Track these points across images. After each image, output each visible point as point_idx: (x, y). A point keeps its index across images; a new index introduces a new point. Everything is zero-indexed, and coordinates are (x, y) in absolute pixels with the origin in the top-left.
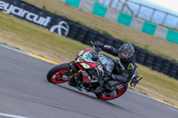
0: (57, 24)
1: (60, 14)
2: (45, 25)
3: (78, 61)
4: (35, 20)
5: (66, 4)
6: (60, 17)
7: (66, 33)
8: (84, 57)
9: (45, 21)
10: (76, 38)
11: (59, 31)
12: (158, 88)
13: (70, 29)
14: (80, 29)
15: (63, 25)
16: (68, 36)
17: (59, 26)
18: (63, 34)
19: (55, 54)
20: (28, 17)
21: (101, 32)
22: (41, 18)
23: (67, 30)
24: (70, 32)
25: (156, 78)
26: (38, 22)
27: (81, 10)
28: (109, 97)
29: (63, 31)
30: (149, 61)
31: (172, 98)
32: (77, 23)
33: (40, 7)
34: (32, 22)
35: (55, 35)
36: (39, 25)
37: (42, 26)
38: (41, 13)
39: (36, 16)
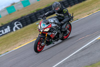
0: (14, 26)
1: (11, 21)
2: (9, 31)
3: (41, 31)
4: (3, 33)
5: (10, 14)
6: (12, 22)
7: (22, 26)
8: (42, 27)
9: (8, 29)
10: (27, 24)
11: (18, 28)
12: (80, 11)
13: (21, 23)
14: (25, 19)
15: (17, 24)
16: (23, 26)
17: (16, 26)
18: (20, 27)
19: (25, 39)
21: (35, 12)
22: (5, 30)
23: (20, 24)
24: (22, 24)
25: (76, 9)
27: (18, 11)
28: (68, 35)
29: (19, 26)
30: (66, 5)
31: (90, 10)
32: (22, 18)
34: (3, 35)
35: (18, 31)
37: (9, 32)
38: (3, 28)
39: (2, 31)
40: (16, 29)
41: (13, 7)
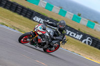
1: (87, 33)
2: (80, 39)
4: (74, 36)
7: (91, 44)
14: (98, 42)
15: (89, 39)
20: (70, 35)
23: (91, 42)
24: (92, 43)
26: (76, 37)
27: (95, 30)
28: (51, 51)
33: (77, 29)
36: (76, 39)
37: (78, 39)
38: (78, 33)
39: (75, 34)
40: (85, 42)
41: (94, 24)
